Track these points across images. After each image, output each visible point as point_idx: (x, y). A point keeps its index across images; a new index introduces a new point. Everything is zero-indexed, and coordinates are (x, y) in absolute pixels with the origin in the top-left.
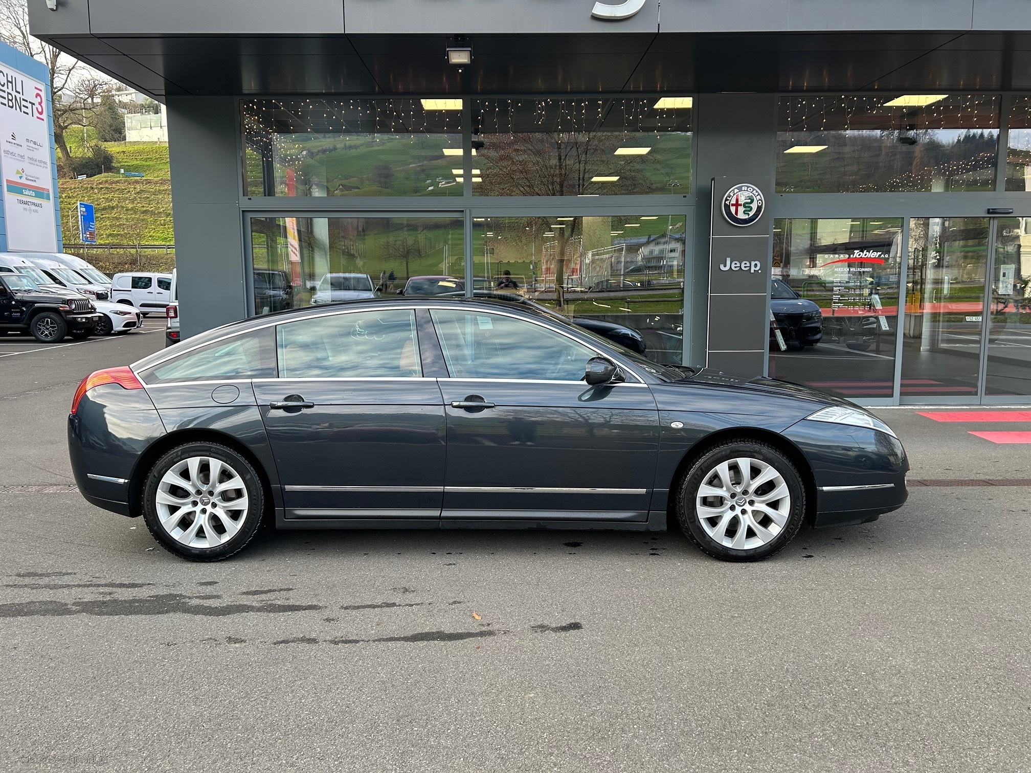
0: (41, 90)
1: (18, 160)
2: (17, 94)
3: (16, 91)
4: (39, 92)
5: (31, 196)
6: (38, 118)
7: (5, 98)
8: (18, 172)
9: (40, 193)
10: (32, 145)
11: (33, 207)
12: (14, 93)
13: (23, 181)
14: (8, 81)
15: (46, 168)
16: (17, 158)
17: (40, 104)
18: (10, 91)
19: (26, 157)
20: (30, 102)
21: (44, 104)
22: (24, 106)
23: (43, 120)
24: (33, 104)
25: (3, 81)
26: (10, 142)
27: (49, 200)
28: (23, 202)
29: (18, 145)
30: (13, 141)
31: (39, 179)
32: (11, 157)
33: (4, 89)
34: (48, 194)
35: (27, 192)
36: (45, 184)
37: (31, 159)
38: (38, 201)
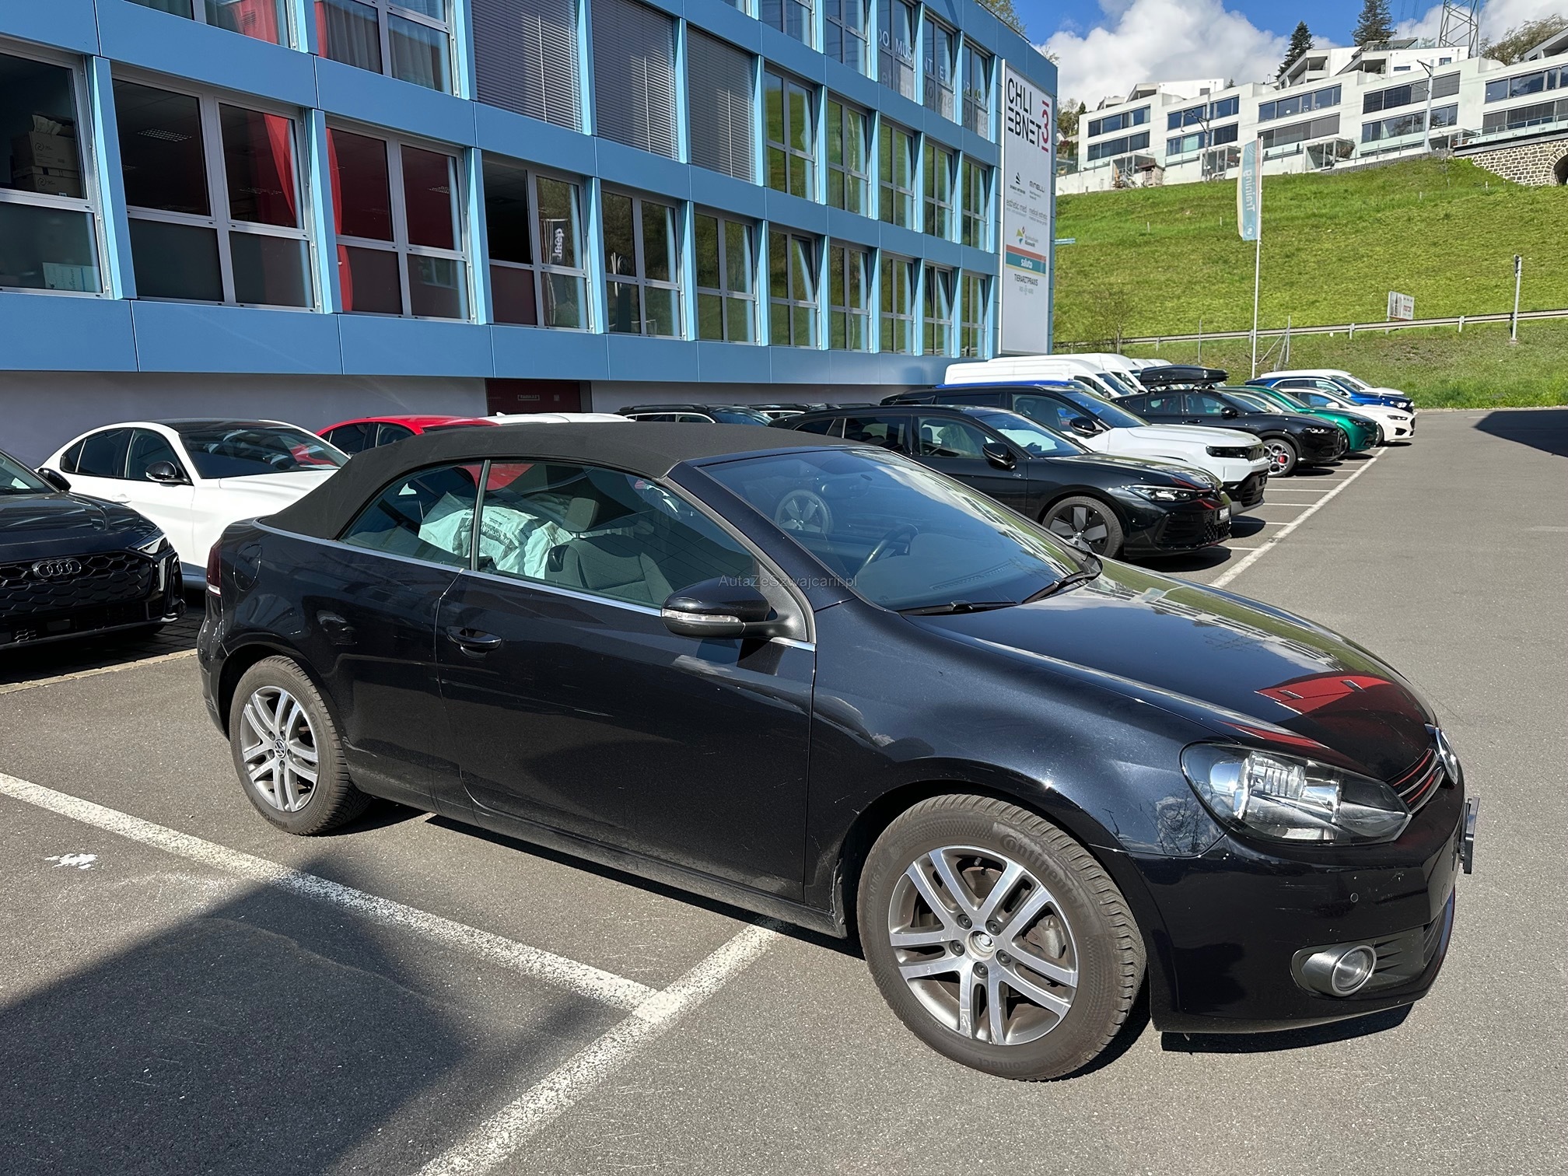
0: (1048, 105)
1: (1020, 214)
2: (1024, 113)
3: (1026, 110)
4: (1046, 108)
5: (1028, 268)
6: (1043, 148)
7: (1012, 120)
8: (1019, 234)
9: (1037, 264)
10: (1035, 191)
11: (1029, 286)
12: (1022, 112)
13: (1023, 246)
14: (1017, 95)
15: (1046, 224)
16: (1019, 211)
17: (1046, 125)
18: (1016, 109)
19: (1028, 210)
20: (1037, 125)
21: (1050, 127)
22: (1031, 131)
23: (1047, 150)
24: (1039, 127)
25: (1013, 94)
26: (1014, 188)
27: (1044, 273)
28: (1020, 279)
29: (1021, 191)
30: (1016, 185)
31: (1037, 241)
32: (1013, 211)
33: (1013, 106)
34: (1045, 264)
35: (1024, 263)
36: (1043, 249)
37: (1032, 211)
38: (1033, 275)
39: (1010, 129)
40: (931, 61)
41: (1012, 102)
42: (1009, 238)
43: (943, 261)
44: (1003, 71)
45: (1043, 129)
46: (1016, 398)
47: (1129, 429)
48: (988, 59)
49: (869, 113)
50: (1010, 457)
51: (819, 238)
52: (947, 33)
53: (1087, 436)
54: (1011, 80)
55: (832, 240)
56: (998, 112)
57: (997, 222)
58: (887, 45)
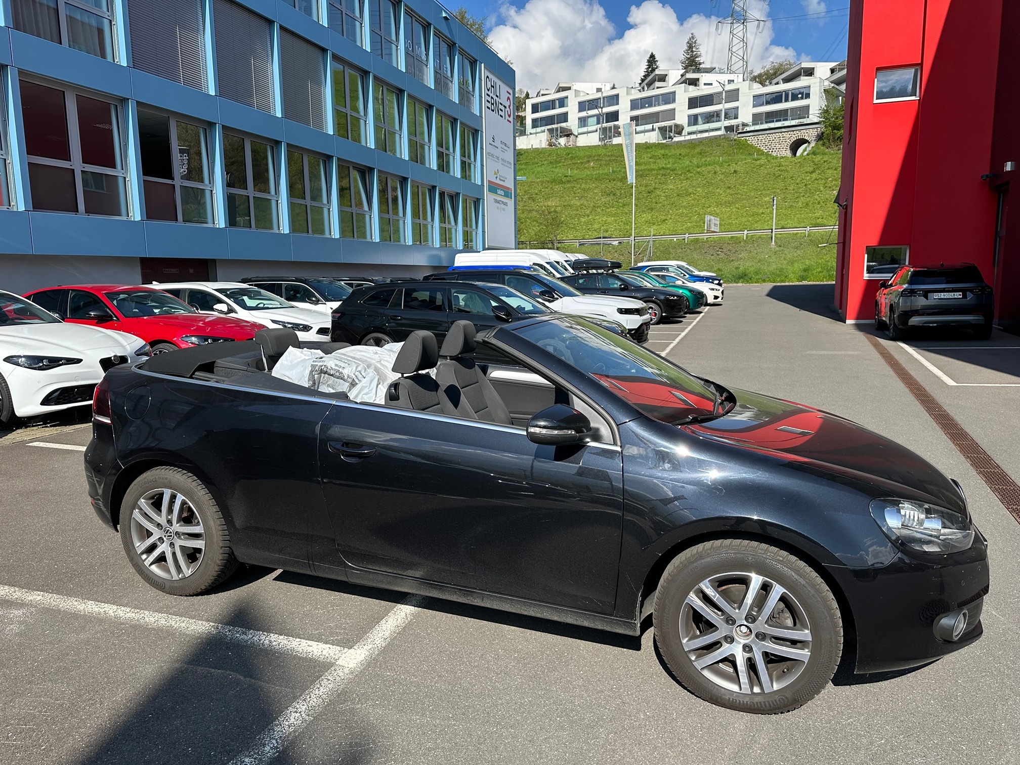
0: (510, 94)
1: (496, 161)
2: (496, 98)
3: (497, 96)
4: (509, 96)
5: (501, 195)
6: (508, 120)
7: (489, 102)
8: (495, 174)
9: (507, 192)
10: (503, 146)
11: (502, 205)
12: (495, 97)
13: (498, 181)
14: (492, 86)
15: (511, 167)
16: (495, 159)
17: (509, 106)
18: (491, 95)
19: (500, 159)
20: (504, 106)
21: (511, 107)
22: (501, 110)
23: (510, 122)
24: (505, 107)
25: (489, 86)
26: (491, 145)
27: (511, 198)
28: (497, 201)
29: (496, 147)
30: (493, 143)
31: (506, 178)
32: (492, 159)
33: (489, 93)
34: (511, 193)
35: (499, 192)
36: (510, 184)
37: (503, 160)
38: (505, 200)
39: (488, 108)
40: (438, 61)
41: (488, 90)
42: (489, 176)
43: (450, 189)
44: (483, 71)
45: (508, 109)
46: (507, 277)
47: (573, 297)
48: (473, 63)
49: (400, 92)
50: (508, 314)
51: (371, 170)
52: (448, 45)
53: (550, 301)
54: (488, 77)
55: (379, 171)
56: (481, 96)
57: (482, 165)
58: (410, 49)
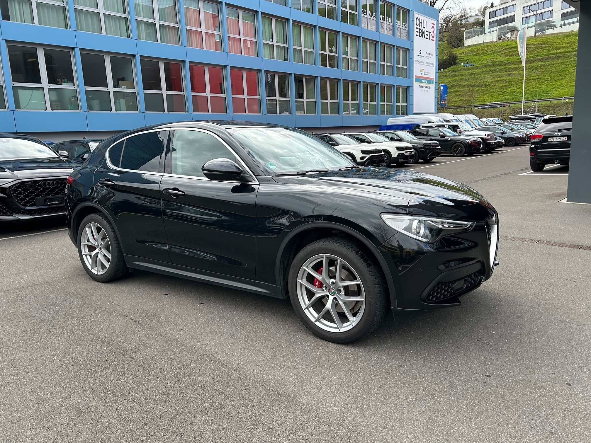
0: (434, 24)
2: (424, 29)
6: (432, 40)
7: (418, 32)
8: (421, 71)
9: (430, 81)
10: (428, 55)
11: (426, 89)
13: (423, 75)
15: (434, 67)
16: (421, 63)
17: (433, 32)
20: (429, 32)
25: (418, 22)
26: (419, 56)
27: (433, 84)
28: (421, 87)
29: (422, 56)
31: (429, 73)
32: (418, 64)
34: (433, 81)
35: (424, 81)
36: (432, 76)
37: (427, 63)
38: (428, 85)
39: (416, 35)
41: (417, 25)
43: (389, 83)
48: (408, 12)
49: (358, 37)
51: (339, 80)
52: (391, 6)
54: (417, 18)
58: (365, 14)
